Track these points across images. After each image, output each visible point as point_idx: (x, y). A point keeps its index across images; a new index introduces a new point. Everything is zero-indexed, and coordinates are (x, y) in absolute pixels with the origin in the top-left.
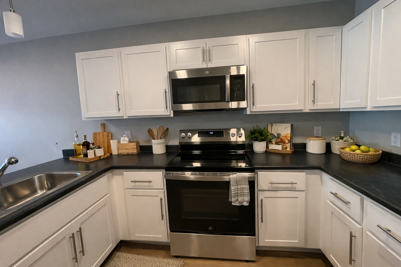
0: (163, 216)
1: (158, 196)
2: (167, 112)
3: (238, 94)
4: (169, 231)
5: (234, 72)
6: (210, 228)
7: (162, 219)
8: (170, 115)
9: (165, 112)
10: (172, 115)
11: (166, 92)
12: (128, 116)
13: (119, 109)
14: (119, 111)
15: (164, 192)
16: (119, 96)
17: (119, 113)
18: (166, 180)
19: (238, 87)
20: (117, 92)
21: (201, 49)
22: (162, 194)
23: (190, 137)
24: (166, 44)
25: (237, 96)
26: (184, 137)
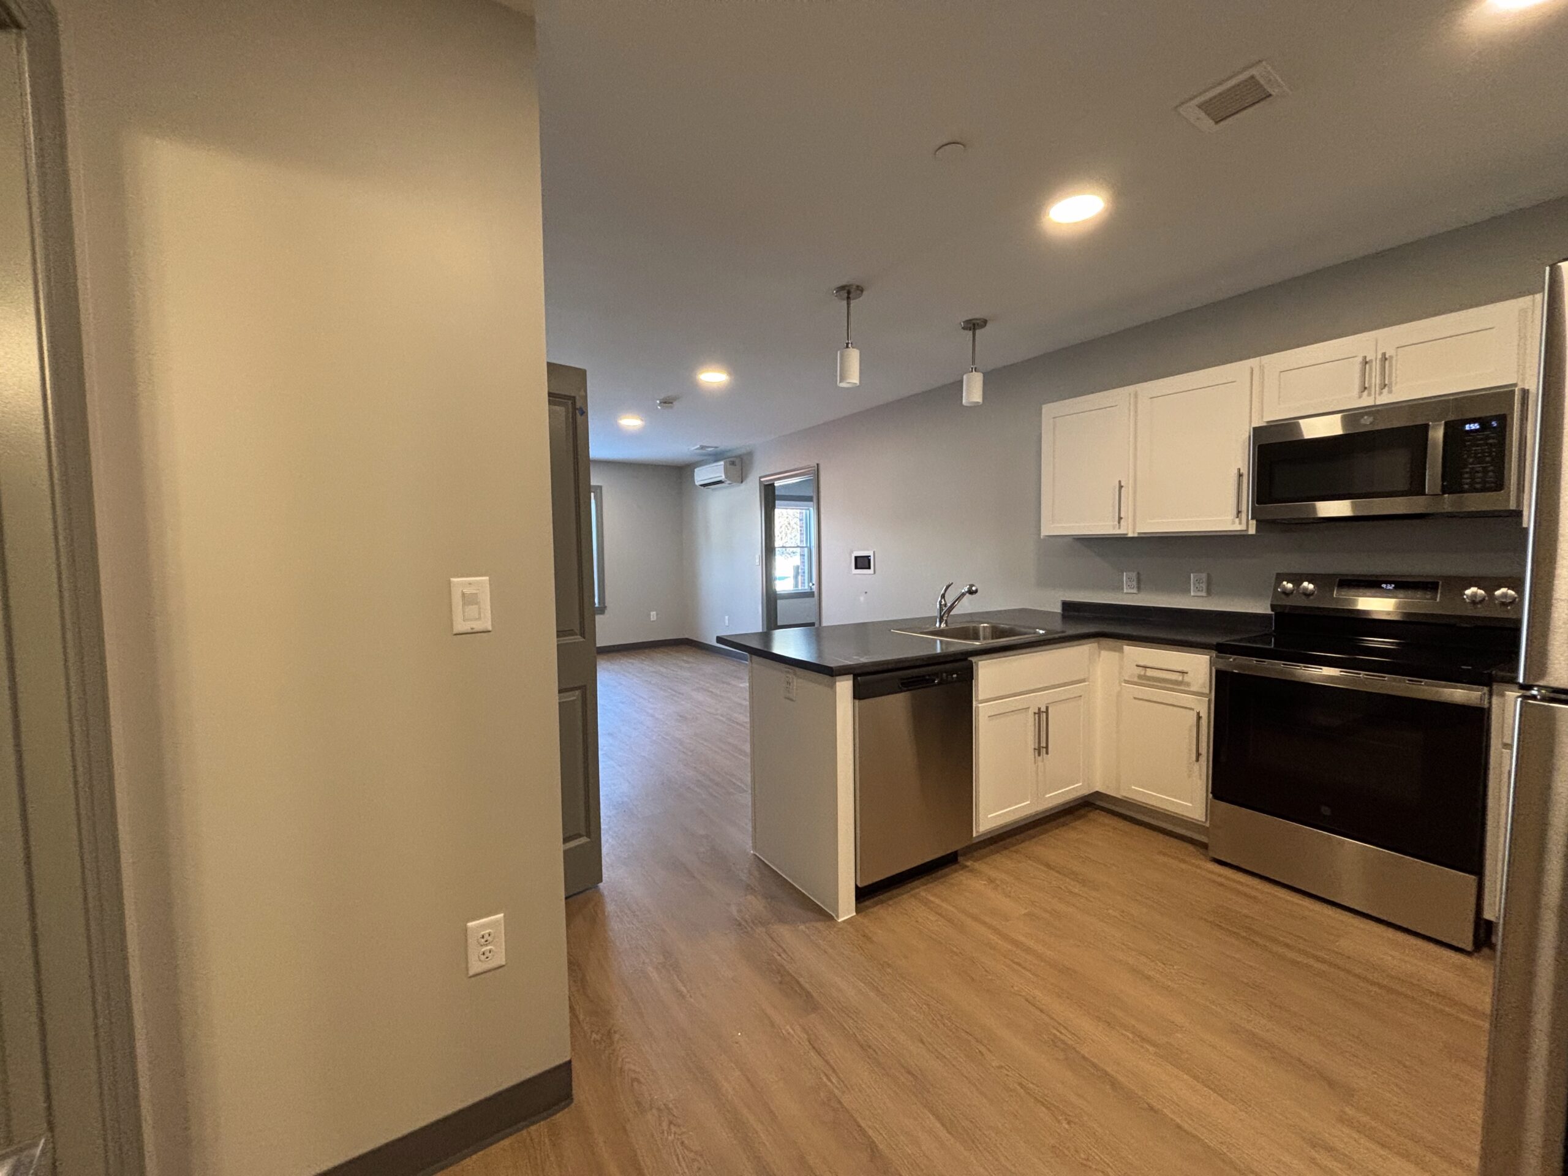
0: (1198, 755)
1: (1193, 709)
2: (1240, 523)
3: (1479, 472)
4: (1210, 796)
6: (1326, 811)
7: (1197, 760)
8: (1247, 530)
9: (1233, 523)
10: (1252, 531)
11: (1240, 475)
12: (1139, 533)
13: (1120, 518)
14: (1119, 522)
15: (1209, 701)
16: (1123, 489)
17: (1119, 528)
18: (1217, 672)
20: (1120, 482)
21: (1358, 360)
22: (1203, 706)
23: (1307, 594)
24: (1253, 362)
25: (1473, 479)
26: (1286, 593)
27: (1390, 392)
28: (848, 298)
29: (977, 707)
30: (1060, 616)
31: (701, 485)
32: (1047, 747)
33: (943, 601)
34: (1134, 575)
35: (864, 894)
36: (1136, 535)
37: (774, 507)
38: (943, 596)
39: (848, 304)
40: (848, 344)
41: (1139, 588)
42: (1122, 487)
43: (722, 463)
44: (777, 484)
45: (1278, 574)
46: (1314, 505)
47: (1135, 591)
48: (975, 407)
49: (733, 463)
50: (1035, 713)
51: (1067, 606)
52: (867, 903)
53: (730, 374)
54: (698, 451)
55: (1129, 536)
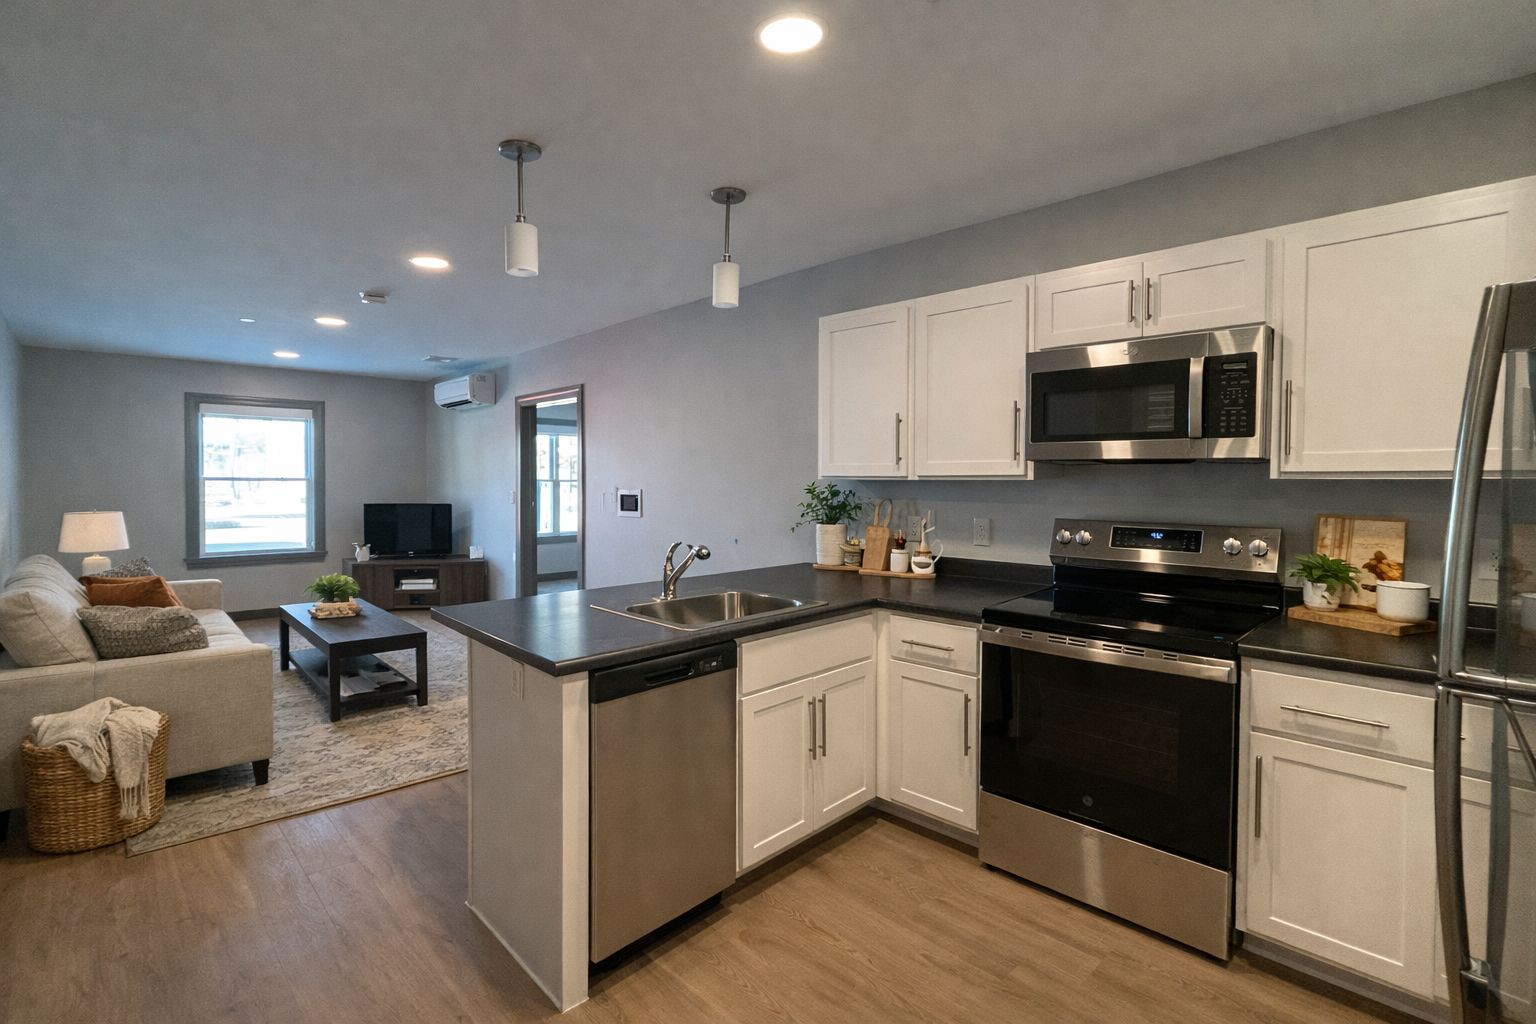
0: (967, 748)
1: (961, 691)
2: (1018, 467)
3: (1233, 415)
4: (980, 787)
5: (1228, 347)
6: (1088, 801)
7: (966, 754)
8: (1026, 475)
9: (1010, 467)
10: (1031, 476)
11: (1017, 410)
12: (920, 476)
13: (899, 459)
14: (898, 463)
15: (978, 680)
16: (901, 424)
17: (899, 468)
18: (984, 644)
19: (1231, 395)
20: (898, 415)
21: (1127, 285)
22: (972, 686)
23: (1084, 544)
24: (1029, 280)
25: (1228, 421)
26: (1065, 543)
27: (1156, 323)
28: (519, 157)
29: (741, 701)
31: (444, 406)
32: (823, 747)
33: (669, 564)
35: (601, 972)
36: (917, 479)
38: (669, 559)
39: (520, 165)
40: (519, 217)
42: (901, 421)
43: (467, 378)
44: (539, 405)
45: (1057, 520)
46: (1100, 446)
48: (729, 312)
49: (482, 379)
50: (810, 703)
52: (604, 983)
54: (434, 363)
55: (909, 479)
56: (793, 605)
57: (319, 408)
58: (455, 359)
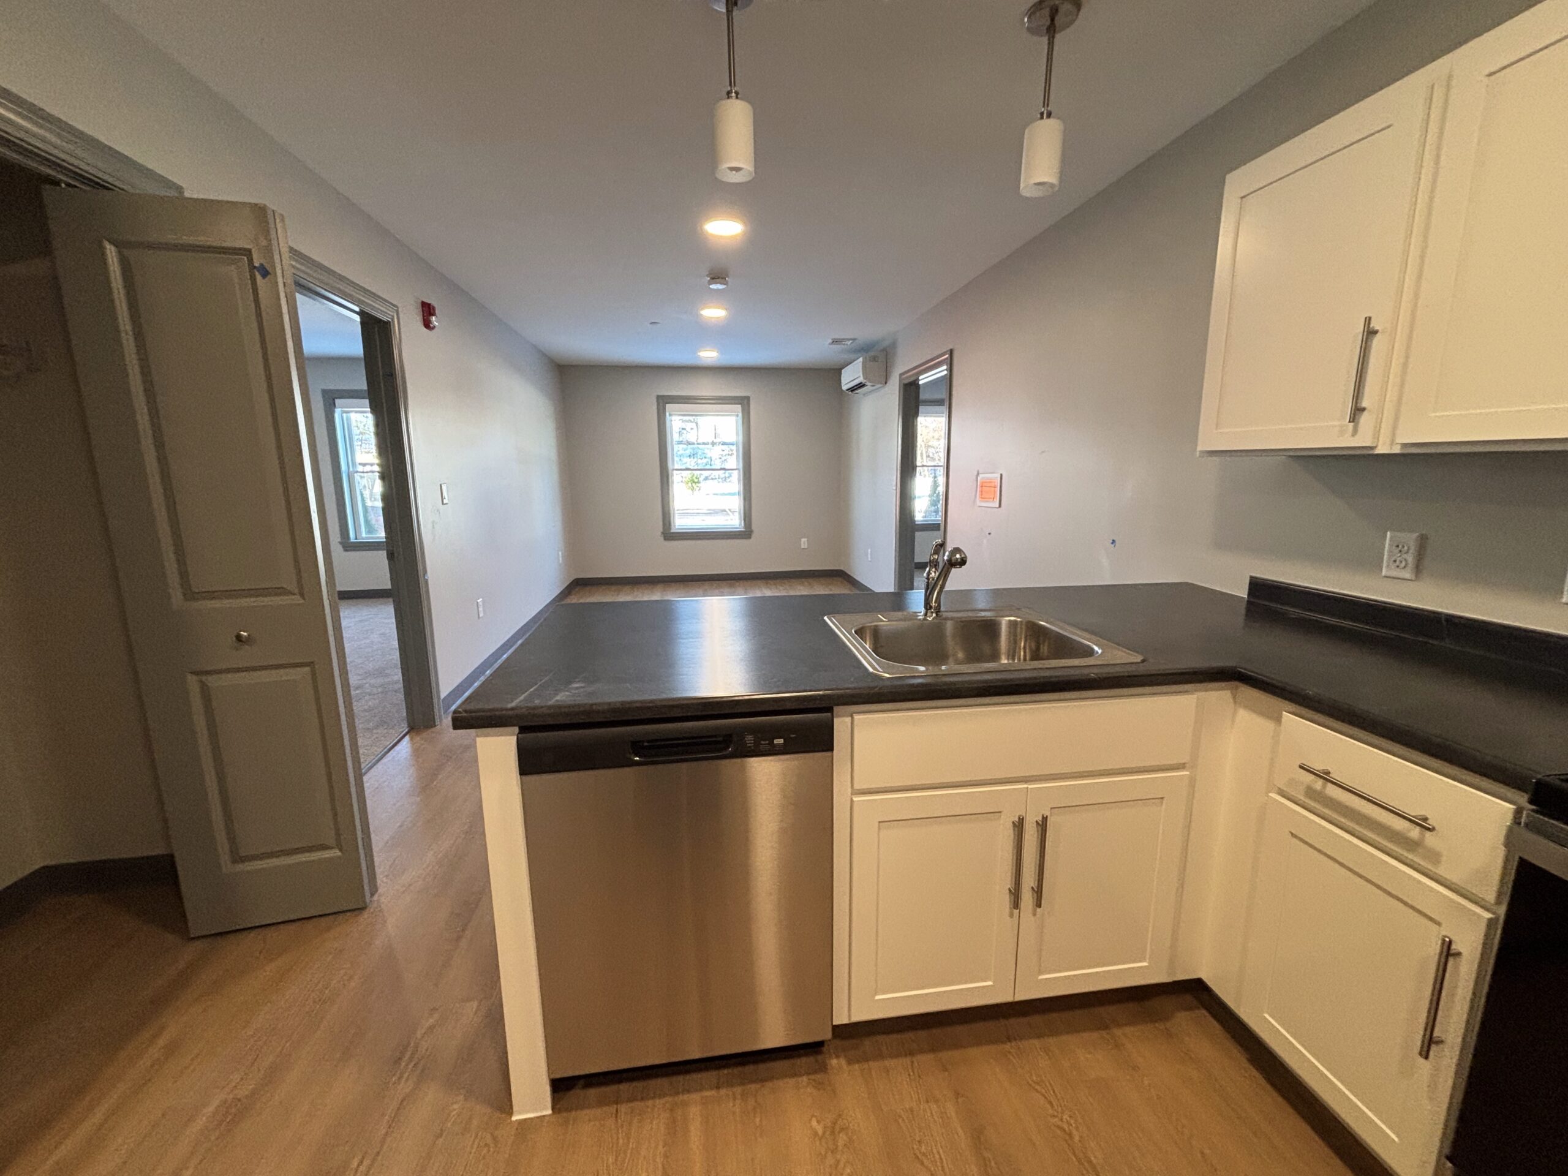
0: (1432, 1040)
1: (1439, 924)
7: (1426, 1053)
12: (1404, 445)
13: (1358, 411)
14: (1354, 420)
16: (1376, 342)
17: (1355, 431)
20: (1368, 320)
22: (1469, 927)
30: (1244, 605)
31: (848, 390)
32: (1038, 892)
34: (1411, 539)
36: (1397, 450)
37: (916, 414)
40: (730, 93)
41: (1418, 570)
42: (1371, 332)
43: (861, 359)
44: (919, 382)
47: (1407, 574)
49: (874, 359)
50: (1015, 825)
51: (1258, 587)
53: (745, 224)
54: (836, 347)
55: (1379, 451)
56: (1090, 653)
57: (745, 401)
58: (854, 340)
